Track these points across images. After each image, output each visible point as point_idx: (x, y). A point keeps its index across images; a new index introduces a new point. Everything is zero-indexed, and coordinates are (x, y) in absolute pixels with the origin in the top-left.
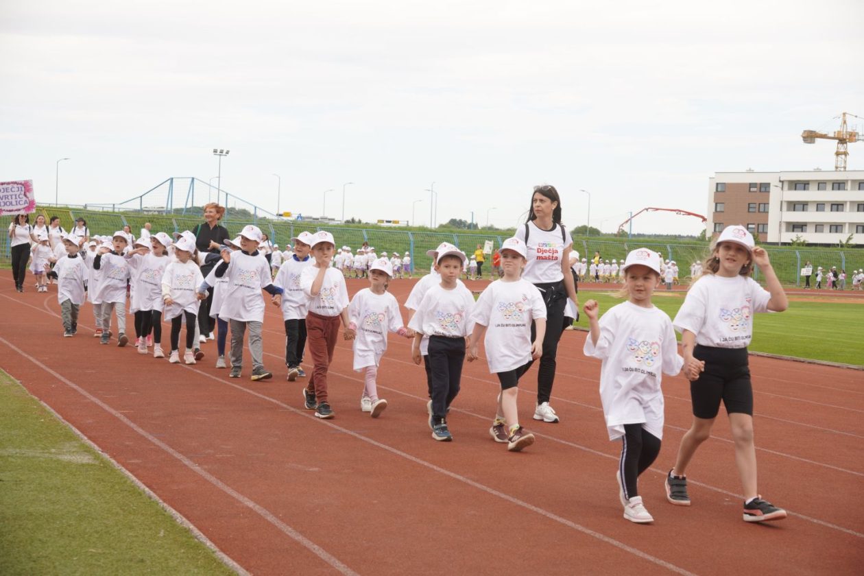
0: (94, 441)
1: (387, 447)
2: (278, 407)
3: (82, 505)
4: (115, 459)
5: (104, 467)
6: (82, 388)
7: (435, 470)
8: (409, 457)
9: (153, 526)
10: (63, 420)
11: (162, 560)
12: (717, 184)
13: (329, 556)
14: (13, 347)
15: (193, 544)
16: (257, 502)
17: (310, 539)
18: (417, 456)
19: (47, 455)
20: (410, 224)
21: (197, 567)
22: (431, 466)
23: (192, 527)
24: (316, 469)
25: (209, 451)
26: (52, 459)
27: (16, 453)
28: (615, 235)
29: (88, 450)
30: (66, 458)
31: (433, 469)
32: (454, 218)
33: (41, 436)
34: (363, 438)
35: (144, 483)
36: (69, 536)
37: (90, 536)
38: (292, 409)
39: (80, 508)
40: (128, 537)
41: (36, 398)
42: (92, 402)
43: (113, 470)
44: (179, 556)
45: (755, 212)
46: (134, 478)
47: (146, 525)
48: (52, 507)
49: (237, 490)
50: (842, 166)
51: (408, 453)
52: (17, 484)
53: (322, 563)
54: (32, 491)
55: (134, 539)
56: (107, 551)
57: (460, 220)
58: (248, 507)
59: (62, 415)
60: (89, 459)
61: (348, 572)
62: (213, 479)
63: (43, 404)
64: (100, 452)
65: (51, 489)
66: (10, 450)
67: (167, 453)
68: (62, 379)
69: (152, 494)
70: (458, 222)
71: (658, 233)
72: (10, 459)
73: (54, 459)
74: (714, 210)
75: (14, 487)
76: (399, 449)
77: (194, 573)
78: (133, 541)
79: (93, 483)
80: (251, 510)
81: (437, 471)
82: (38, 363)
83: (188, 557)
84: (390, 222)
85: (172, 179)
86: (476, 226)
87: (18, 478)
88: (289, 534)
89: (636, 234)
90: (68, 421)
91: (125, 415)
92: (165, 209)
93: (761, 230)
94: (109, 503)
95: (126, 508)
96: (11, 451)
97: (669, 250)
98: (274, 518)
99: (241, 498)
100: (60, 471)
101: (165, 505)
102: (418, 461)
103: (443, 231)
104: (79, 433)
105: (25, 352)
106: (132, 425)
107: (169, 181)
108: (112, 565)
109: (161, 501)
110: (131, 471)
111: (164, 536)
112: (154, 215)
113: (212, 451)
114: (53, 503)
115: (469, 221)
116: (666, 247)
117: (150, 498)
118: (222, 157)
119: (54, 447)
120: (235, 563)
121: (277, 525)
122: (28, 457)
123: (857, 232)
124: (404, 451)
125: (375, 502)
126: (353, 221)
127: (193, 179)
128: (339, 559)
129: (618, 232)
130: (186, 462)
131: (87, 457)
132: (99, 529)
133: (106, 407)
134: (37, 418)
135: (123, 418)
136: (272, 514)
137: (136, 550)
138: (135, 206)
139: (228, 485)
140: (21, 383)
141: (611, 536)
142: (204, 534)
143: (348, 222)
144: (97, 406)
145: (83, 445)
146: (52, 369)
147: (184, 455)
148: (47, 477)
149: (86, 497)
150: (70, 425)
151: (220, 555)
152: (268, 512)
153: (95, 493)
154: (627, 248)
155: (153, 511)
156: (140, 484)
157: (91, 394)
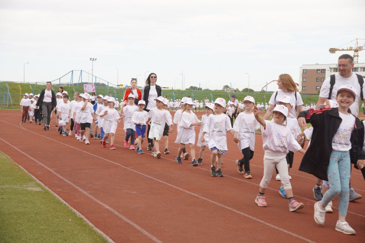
0: (41, 182)
1: (165, 183)
2: (119, 166)
3: (37, 208)
4: (51, 189)
5: (46, 193)
6: (36, 160)
7: (185, 192)
8: (174, 187)
9: (67, 217)
10: (28, 173)
11: (71, 231)
12: (303, 70)
13: (141, 228)
14: (7, 142)
15: (84, 224)
16: (110, 206)
17: (133, 222)
18: (178, 186)
19: (22, 188)
20: (174, 89)
21: (86, 234)
22: (184, 190)
23: (83, 217)
24: (135, 192)
25: (90, 185)
26: (24, 189)
27: (9, 187)
28: (260, 92)
29: (39, 186)
30: (30, 189)
32: (192, 86)
33: (19, 180)
34: (155, 179)
35: (63, 199)
36: (32, 221)
37: (41, 221)
38: (125, 167)
39: (36, 210)
40: (56, 221)
41: (17, 164)
42: (41, 165)
43: (50, 194)
44: (78, 229)
45: (319, 81)
46: (59, 197)
47: (64, 216)
48: (24, 209)
49: (102, 201)
50: (356, 61)
51: (174, 185)
52: (9, 200)
53: (138, 231)
54: (16, 203)
55: (59, 222)
56: (48, 228)
57: (195, 87)
58: (107, 209)
59: (28, 171)
60: (40, 189)
61: (149, 235)
62: (92, 197)
63: (19, 166)
64: (44, 186)
65: (24, 202)
67: (72, 186)
68: (28, 156)
69: (66, 203)
70: (193, 88)
72: (6, 190)
73: (25, 189)
74: (302, 81)
76: (170, 184)
77: (84, 236)
78: (59, 223)
79: (41, 199)
80: (108, 210)
81: (186, 192)
82: (17, 149)
83: (82, 230)
84: (165, 88)
85: (73, 71)
86: (201, 89)
87: (10, 197)
88: (124, 220)
89: (269, 91)
90: (30, 173)
91: (54, 170)
92: (70, 84)
94: (48, 208)
95: (55, 210)
96: (7, 186)
98: (118, 213)
99: (104, 205)
100: (27, 194)
101: (72, 208)
102: (178, 188)
103: (188, 92)
104: (35, 178)
105: (12, 144)
106: (57, 175)
107: (71, 72)
108: (50, 233)
109: (70, 206)
110: (57, 194)
111: (72, 221)
112: (65, 86)
114: (25, 208)
115: (198, 87)
117: (65, 205)
118: (93, 61)
119: (25, 185)
120: (102, 232)
121: (119, 216)
122: (14, 189)
124: (172, 184)
125: (160, 206)
127: (82, 71)
128: (145, 230)
129: (262, 91)
130: (80, 190)
131: (39, 188)
132: (44, 218)
133: (46, 167)
134: (17, 172)
135: (53, 172)
136: (117, 211)
137: (60, 227)
138: (57, 82)
139: (98, 199)
140: (10, 158)
141: (260, 219)
142: (88, 220)
144: (43, 167)
145: (37, 183)
146: (23, 151)
147: (79, 187)
148: (22, 197)
149: (39, 205)
150: (31, 175)
151: (95, 229)
152: (115, 211)
153: (42, 203)
154: (265, 97)
155: (67, 211)
156: (61, 199)
157: (40, 162)
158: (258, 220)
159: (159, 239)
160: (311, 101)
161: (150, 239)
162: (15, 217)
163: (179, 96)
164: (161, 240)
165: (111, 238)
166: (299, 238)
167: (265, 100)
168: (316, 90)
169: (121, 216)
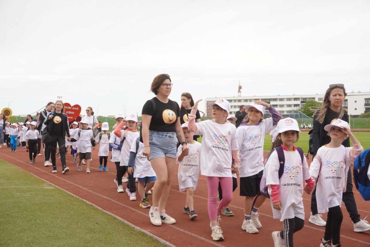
0: (51, 183)
3: (58, 200)
4: (60, 187)
5: (58, 190)
9: (81, 204)
10: (39, 178)
11: (89, 213)
15: (95, 208)
16: (107, 196)
19: (40, 187)
21: (100, 214)
23: (93, 204)
25: (86, 184)
26: (42, 188)
27: (31, 187)
29: (51, 186)
33: (35, 182)
39: (58, 201)
41: (28, 172)
43: (61, 190)
44: (93, 212)
46: (69, 192)
47: (79, 204)
53: (134, 211)
55: (78, 208)
58: (106, 198)
59: (38, 176)
60: (53, 188)
63: (30, 173)
64: (55, 186)
65: (47, 196)
67: (74, 185)
72: (30, 189)
74: (207, 109)
75: (36, 196)
77: (100, 216)
79: (58, 194)
80: (107, 199)
83: (95, 212)
87: (36, 193)
90: (41, 177)
94: (65, 199)
95: (71, 200)
96: (28, 186)
99: (102, 196)
100: (46, 191)
101: (82, 199)
104: (46, 181)
106: (60, 178)
109: (80, 198)
110: (67, 190)
111: (86, 207)
114: (50, 200)
117: (76, 197)
119: (41, 185)
120: (110, 213)
122: (34, 188)
126: (100, 116)
130: (81, 187)
132: (66, 206)
134: (31, 177)
135: (56, 176)
139: (97, 193)
140: (21, 168)
142: (97, 205)
143: (99, 117)
145: (49, 184)
147: (80, 185)
148: (44, 193)
149: (58, 198)
150: (42, 179)
151: (105, 211)
152: (112, 199)
153: (60, 197)
155: (79, 201)
156: (71, 194)
157: (43, 170)
161: (144, 215)
162: (47, 206)
165: (118, 216)
169: (118, 203)
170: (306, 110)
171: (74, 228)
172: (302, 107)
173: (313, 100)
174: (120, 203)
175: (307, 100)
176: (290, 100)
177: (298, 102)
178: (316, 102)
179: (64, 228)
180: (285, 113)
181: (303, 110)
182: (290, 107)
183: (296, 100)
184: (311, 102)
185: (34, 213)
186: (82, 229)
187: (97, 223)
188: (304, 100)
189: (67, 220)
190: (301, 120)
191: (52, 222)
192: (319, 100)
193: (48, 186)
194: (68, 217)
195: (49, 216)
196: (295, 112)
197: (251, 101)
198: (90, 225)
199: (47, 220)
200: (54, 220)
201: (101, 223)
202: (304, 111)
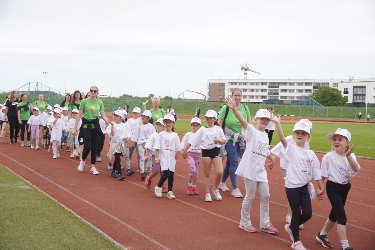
0: (28, 180)
3: (33, 204)
4: (37, 187)
5: (35, 190)
9: (58, 211)
10: (15, 173)
11: (66, 223)
13: (118, 219)
15: (73, 217)
16: (89, 201)
17: (110, 214)
19: (14, 186)
20: (111, 96)
21: (78, 225)
22: (140, 186)
23: (71, 211)
24: (104, 188)
26: (17, 188)
27: (4, 186)
28: (178, 99)
29: (28, 184)
31: (141, 187)
32: (125, 94)
33: (10, 179)
35: (50, 196)
40: (52, 215)
42: (22, 166)
43: (38, 191)
44: (70, 221)
45: (221, 92)
46: (46, 194)
47: (56, 210)
53: (116, 222)
54: (15, 200)
55: (54, 216)
57: (127, 95)
58: (87, 203)
59: (14, 171)
60: (29, 187)
62: (71, 193)
63: (6, 167)
64: (32, 185)
65: (21, 199)
66: (2, 185)
67: (53, 184)
68: (9, 157)
69: (54, 199)
71: (191, 98)
72: (3, 188)
74: (208, 91)
75: (9, 198)
77: (77, 227)
79: (33, 196)
84: (104, 96)
86: (132, 97)
87: (9, 195)
88: (102, 212)
90: (17, 173)
91: (36, 171)
92: (28, 92)
93: (223, 97)
94: (41, 203)
95: (47, 205)
97: (196, 105)
98: (96, 207)
99: (83, 200)
100: (21, 192)
101: (60, 203)
104: (22, 178)
106: (38, 174)
109: (58, 202)
110: (44, 191)
113: (68, 183)
114: (24, 204)
115: (130, 95)
116: (195, 104)
117: (54, 201)
119: (16, 183)
120: (89, 223)
122: (8, 187)
123: (251, 98)
125: (126, 199)
128: (121, 220)
130: (61, 187)
132: (42, 212)
133: (27, 168)
134: (6, 173)
136: (95, 205)
139: (77, 195)
144: (24, 167)
145: (25, 182)
146: (4, 154)
147: (60, 185)
148: (18, 194)
149: (33, 201)
150: (18, 175)
151: (84, 220)
153: (35, 200)
154: (183, 104)
155: (57, 206)
156: (49, 196)
157: (21, 163)
158: (201, 209)
159: (134, 227)
160: (216, 107)
161: (127, 228)
162: (19, 212)
163: (116, 103)
164: (136, 228)
166: (232, 222)
167: (183, 107)
168: (219, 98)
169: (99, 209)
170: (319, 96)
171: (47, 244)
172: (315, 93)
173: (327, 85)
174: (102, 210)
175: (320, 86)
176: (301, 85)
177: (310, 87)
178: (330, 87)
179: (36, 243)
180: (295, 99)
181: (314, 96)
182: (301, 92)
183: (308, 85)
184: (324, 88)
185: (3, 223)
186: (55, 245)
187: (73, 237)
188: (317, 85)
189: (40, 232)
190: (312, 108)
191: (22, 235)
192: (333, 86)
193: (24, 185)
194: (41, 229)
195: (20, 227)
196: (306, 98)
197: (258, 85)
198: (65, 240)
199: (18, 233)
200: (25, 232)
201: (78, 236)
202: (317, 97)
